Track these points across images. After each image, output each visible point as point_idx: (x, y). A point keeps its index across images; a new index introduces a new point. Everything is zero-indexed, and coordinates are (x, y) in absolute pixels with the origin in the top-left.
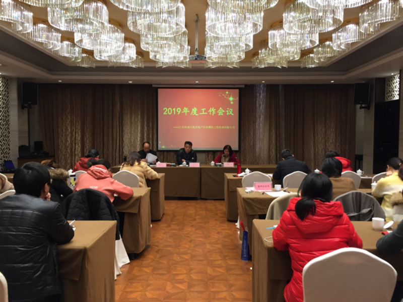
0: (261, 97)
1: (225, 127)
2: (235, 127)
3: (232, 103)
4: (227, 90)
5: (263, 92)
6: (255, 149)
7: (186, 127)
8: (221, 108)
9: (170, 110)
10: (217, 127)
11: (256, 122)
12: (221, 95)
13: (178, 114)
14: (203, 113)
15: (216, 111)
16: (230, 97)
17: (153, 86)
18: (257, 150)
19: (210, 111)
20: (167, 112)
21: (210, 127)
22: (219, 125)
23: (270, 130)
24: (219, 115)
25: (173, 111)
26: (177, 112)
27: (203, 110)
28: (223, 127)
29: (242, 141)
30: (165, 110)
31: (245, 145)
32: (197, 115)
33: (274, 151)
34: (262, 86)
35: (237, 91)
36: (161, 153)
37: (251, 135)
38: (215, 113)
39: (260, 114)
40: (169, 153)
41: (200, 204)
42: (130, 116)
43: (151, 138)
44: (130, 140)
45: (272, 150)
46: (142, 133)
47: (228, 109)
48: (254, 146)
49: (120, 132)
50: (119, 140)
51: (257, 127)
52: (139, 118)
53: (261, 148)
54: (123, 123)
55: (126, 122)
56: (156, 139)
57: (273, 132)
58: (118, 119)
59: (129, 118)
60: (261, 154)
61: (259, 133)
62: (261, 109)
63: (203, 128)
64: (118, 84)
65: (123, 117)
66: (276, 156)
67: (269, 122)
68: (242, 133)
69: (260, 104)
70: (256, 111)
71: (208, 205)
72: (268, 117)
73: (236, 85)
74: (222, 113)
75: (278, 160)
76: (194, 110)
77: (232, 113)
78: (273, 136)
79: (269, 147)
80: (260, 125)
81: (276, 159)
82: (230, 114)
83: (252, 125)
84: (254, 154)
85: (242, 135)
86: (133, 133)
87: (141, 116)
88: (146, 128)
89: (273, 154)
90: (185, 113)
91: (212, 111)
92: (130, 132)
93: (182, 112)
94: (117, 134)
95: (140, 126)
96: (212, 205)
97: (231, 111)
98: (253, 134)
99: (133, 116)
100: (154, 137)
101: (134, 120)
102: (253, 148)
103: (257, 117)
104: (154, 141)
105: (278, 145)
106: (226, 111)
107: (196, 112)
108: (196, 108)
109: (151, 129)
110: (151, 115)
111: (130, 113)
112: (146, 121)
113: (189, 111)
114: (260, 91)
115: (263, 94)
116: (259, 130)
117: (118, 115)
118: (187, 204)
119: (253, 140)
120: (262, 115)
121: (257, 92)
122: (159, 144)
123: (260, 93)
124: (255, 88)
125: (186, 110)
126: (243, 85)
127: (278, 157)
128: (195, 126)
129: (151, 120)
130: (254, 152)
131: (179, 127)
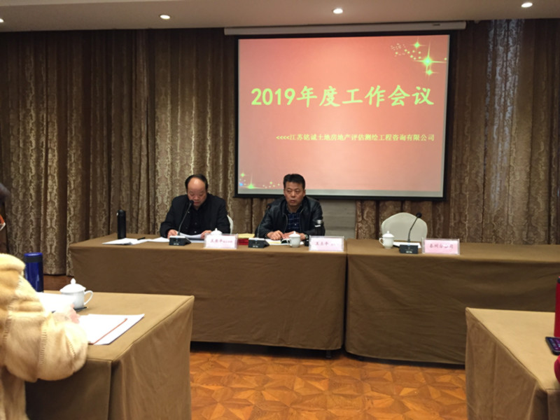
0: (510, 55)
1: (409, 137)
2: (436, 138)
3: (429, 72)
4: (418, 37)
5: (514, 43)
6: (489, 196)
7: (306, 137)
8: (399, 87)
9: (268, 94)
10: (388, 137)
11: (493, 124)
12: (401, 51)
13: (289, 103)
14: (353, 101)
15: (386, 95)
16: (424, 55)
17: (227, 32)
18: (495, 196)
19: (370, 94)
20: (260, 100)
21: (368, 137)
22: (392, 133)
23: (533, 143)
24: (394, 104)
25: (275, 97)
26: (284, 100)
27: (352, 92)
28: (403, 138)
29: (453, 174)
30: (257, 93)
31: (461, 184)
32: (336, 105)
33: (541, 201)
34: (512, 25)
35: (446, 38)
36: (246, 201)
37: (478, 158)
38: (383, 100)
39: (505, 101)
40: (264, 201)
41: (344, 393)
42: (172, 109)
43: (221, 163)
44: (172, 168)
45: (536, 199)
46: (200, 150)
47: (418, 88)
48: (484, 186)
49: (150, 148)
50: (145, 167)
51: (495, 136)
52: (193, 115)
53: (504, 193)
54: (157, 127)
55: (163, 124)
56: (234, 168)
57: (540, 149)
58: (142, 117)
59: (169, 114)
60: (506, 209)
61: (500, 153)
62: (507, 88)
63: (351, 138)
64: (141, 31)
65: (155, 113)
66: (547, 214)
67: (531, 124)
68: (454, 151)
69: (506, 75)
70: (494, 94)
71: (376, 402)
72: (529, 108)
73: (441, 24)
74: (403, 100)
75: (552, 225)
76: (329, 94)
77: (429, 98)
78: (541, 160)
79: (529, 189)
80: (504, 131)
81: (547, 221)
82: (423, 101)
83: (482, 130)
84: (486, 209)
85: (454, 158)
86: (178, 151)
87: (198, 108)
88: (211, 139)
89: (539, 208)
90: (305, 100)
91: (376, 96)
92: (172, 150)
93: (299, 99)
94: (142, 153)
95: (195, 134)
96: (388, 401)
97: (425, 93)
98: (485, 155)
99: (179, 110)
100: (230, 161)
101: (183, 120)
102: (484, 193)
103: (495, 109)
104: (229, 172)
105: (554, 185)
106: (414, 95)
107: (333, 98)
108: (333, 87)
109: (221, 143)
110: (222, 108)
111: (172, 103)
112: (210, 122)
113: (315, 97)
114: (508, 41)
115: (517, 48)
116: (500, 145)
117: (142, 107)
118: (299, 385)
119: (485, 171)
120: (512, 104)
121: (499, 42)
122: (240, 180)
123: (508, 44)
124: (492, 32)
125: (308, 93)
126: (462, 21)
127: (552, 218)
128: (330, 135)
129: (221, 120)
130: (484, 202)
131: (291, 137)
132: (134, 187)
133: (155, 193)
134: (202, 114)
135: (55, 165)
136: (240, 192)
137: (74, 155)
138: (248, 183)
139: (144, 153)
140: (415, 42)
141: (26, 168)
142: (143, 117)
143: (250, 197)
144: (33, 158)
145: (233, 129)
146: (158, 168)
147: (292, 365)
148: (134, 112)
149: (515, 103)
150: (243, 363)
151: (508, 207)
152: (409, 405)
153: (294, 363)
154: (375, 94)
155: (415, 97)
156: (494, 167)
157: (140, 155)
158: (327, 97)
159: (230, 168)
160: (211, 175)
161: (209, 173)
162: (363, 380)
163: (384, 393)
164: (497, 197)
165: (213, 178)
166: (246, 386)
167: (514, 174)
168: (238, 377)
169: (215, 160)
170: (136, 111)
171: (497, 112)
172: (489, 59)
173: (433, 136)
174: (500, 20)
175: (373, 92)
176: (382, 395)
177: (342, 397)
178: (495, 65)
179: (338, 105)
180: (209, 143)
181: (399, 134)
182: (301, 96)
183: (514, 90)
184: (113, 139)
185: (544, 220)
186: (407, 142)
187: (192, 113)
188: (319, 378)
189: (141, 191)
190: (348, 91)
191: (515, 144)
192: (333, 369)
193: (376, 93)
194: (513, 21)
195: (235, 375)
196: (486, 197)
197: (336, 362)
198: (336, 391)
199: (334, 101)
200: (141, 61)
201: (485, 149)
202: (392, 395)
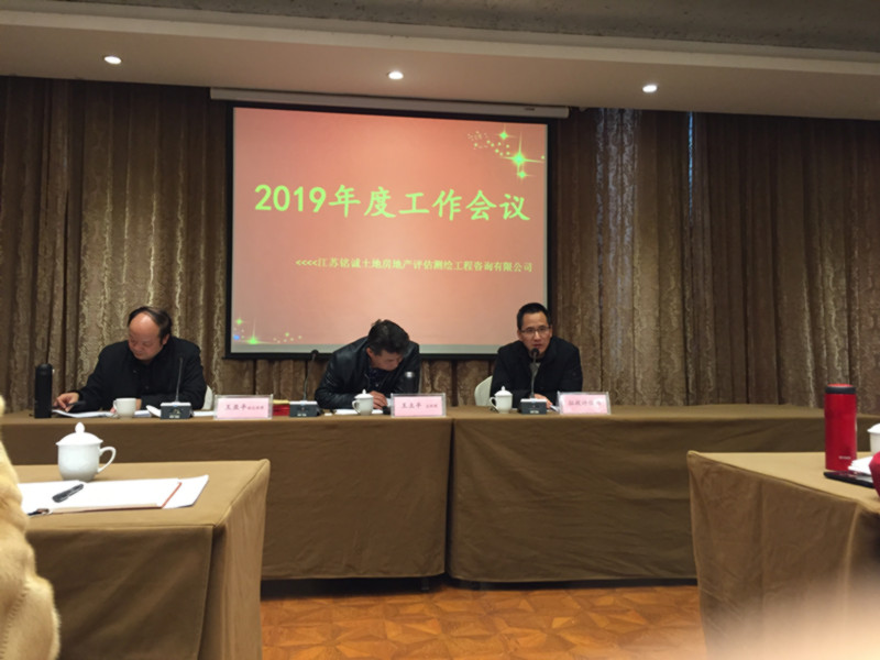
1: (498, 266)
2: (535, 268)
3: (522, 175)
4: (505, 124)
5: (630, 142)
6: (608, 351)
7: (344, 263)
8: (480, 194)
9: (282, 193)
10: (467, 265)
11: (608, 252)
12: (482, 142)
13: (316, 210)
14: (414, 210)
15: (463, 204)
16: (514, 150)
17: (214, 95)
18: (615, 351)
19: (440, 202)
20: (270, 202)
21: (438, 264)
22: (473, 259)
23: (661, 278)
24: (474, 217)
25: (294, 199)
26: (309, 205)
27: (414, 196)
28: (488, 267)
29: (560, 321)
30: (264, 192)
31: (571, 335)
32: (388, 215)
33: (676, 357)
34: (627, 118)
35: (542, 129)
36: (245, 365)
37: (591, 298)
38: (458, 210)
39: (623, 220)
40: (276, 364)
41: (468, 634)
42: (113, 212)
43: (201, 303)
44: (111, 311)
45: (669, 354)
46: (165, 282)
47: (508, 196)
48: (601, 337)
49: (69, 277)
50: (61, 309)
51: (612, 268)
52: (153, 224)
53: (629, 347)
54: (84, 242)
55: (96, 236)
56: (224, 311)
57: (669, 286)
58: (59, 223)
59: (107, 220)
60: (632, 370)
61: (619, 291)
62: (625, 202)
63: (413, 266)
64: (62, 81)
65: (81, 217)
66: (683, 376)
67: (657, 251)
68: (560, 288)
69: (622, 184)
70: (607, 210)
71: (522, 641)
72: (654, 231)
73: (537, 109)
74: (486, 211)
75: (691, 391)
76: (378, 199)
77: (522, 211)
78: (672, 301)
79: (660, 340)
80: (623, 260)
81: (684, 386)
82: (514, 215)
83: (596, 258)
84: (605, 371)
85: (560, 298)
86: (124, 281)
87: (161, 214)
88: (183, 264)
89: (674, 368)
90: (343, 206)
91: (449, 203)
92: (111, 280)
93: (332, 204)
94: (57, 285)
95: (156, 255)
96: (540, 637)
97: (517, 204)
98: (600, 294)
99: (127, 214)
100: (217, 300)
101: (133, 230)
102: (601, 348)
103: (610, 230)
104: (216, 316)
105: (690, 336)
106: (501, 206)
107: (385, 205)
108: (385, 189)
109: (202, 269)
110: (203, 212)
111: (114, 203)
112: (182, 235)
113: (358, 202)
114: (622, 139)
115: (634, 148)
116: (619, 280)
117: (59, 207)
118: (393, 631)
119: (601, 316)
120: (632, 224)
121: (611, 138)
122: (234, 329)
123: (623, 143)
124: (602, 124)
125: (347, 196)
126: (564, 107)
127: (690, 381)
128: (381, 260)
129: (203, 233)
130: (603, 360)
131: (319, 263)
132: (39, 344)
133: (77, 354)
134: (167, 223)
136: (234, 350)
138: (248, 334)
139: (59, 284)
140: (501, 131)
142: (61, 223)
143: (253, 358)
145: (223, 247)
146: (85, 310)
147: (372, 606)
148: (42, 215)
149: (636, 221)
150: (287, 611)
151: (634, 367)
152: (572, 639)
153: (373, 602)
154: (446, 201)
155: (504, 208)
156: (613, 310)
157: (52, 289)
158: (376, 202)
159: (218, 311)
160: (183, 322)
161: (180, 318)
162: (490, 614)
163: (528, 627)
164: (619, 353)
165: (187, 327)
166: (306, 642)
167: (639, 320)
168: (286, 631)
169: (190, 298)
170: (46, 214)
171: (613, 235)
172: (598, 161)
173: (530, 265)
174: (611, 110)
175: (444, 199)
176: (527, 631)
177: (467, 640)
178: (606, 170)
179: (393, 216)
180: (180, 269)
181: (483, 262)
182: (336, 199)
183: (633, 205)
185: (680, 384)
186: (494, 272)
187: (150, 220)
188: (423, 619)
189: (52, 349)
190: (408, 196)
191: (638, 279)
192: (439, 604)
193: (448, 200)
194: (628, 112)
195: (280, 629)
196: (604, 354)
197: (437, 596)
198: (455, 633)
199: (386, 210)
200: (60, 132)
201: (600, 286)
202: (542, 630)
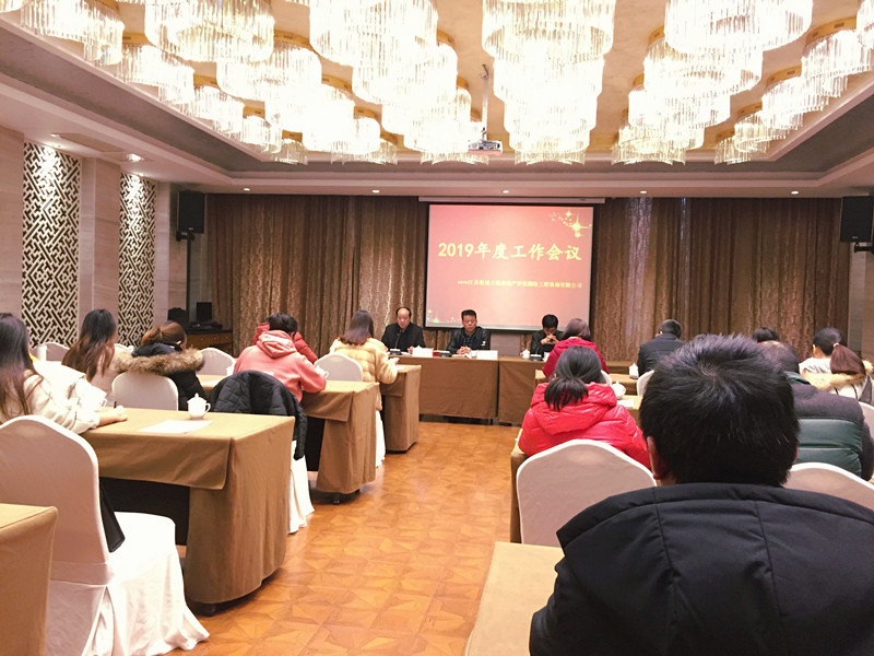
0: (640, 223)
2: (584, 285)
3: (578, 235)
4: (569, 208)
5: (644, 214)
6: (624, 332)
7: (482, 282)
8: (554, 246)
9: (452, 248)
10: (546, 284)
11: (627, 276)
12: (556, 218)
13: (468, 255)
14: (518, 255)
15: (545, 251)
16: (574, 222)
17: (421, 199)
19: (532, 251)
20: (446, 252)
21: (531, 284)
22: (550, 281)
23: (657, 292)
24: (550, 259)
25: (458, 250)
26: (465, 253)
27: (519, 248)
30: (443, 247)
31: (602, 321)
32: (506, 258)
35: (592, 208)
36: (432, 332)
37: (616, 302)
38: (542, 255)
39: (637, 258)
40: (447, 333)
42: (374, 257)
43: (413, 302)
44: (372, 305)
46: (396, 291)
47: (570, 247)
48: (621, 324)
49: (354, 288)
50: (351, 304)
51: (629, 286)
52: (391, 263)
54: (361, 272)
55: (366, 269)
56: (423, 305)
57: (662, 297)
58: (350, 263)
59: (371, 261)
61: (632, 299)
62: (638, 248)
63: (517, 285)
64: (352, 196)
65: (360, 260)
67: (655, 277)
68: (597, 297)
69: (638, 238)
70: (628, 253)
72: (654, 265)
73: (587, 200)
74: (557, 255)
76: (500, 249)
77: (577, 255)
78: (664, 304)
79: (654, 327)
80: (636, 282)
82: (573, 257)
83: (620, 281)
84: (621, 342)
85: (597, 302)
86: (378, 291)
87: (395, 258)
88: (405, 282)
90: (481, 254)
91: (537, 252)
92: (372, 290)
93: (476, 252)
95: (392, 278)
97: (575, 251)
99: (380, 258)
100: (420, 300)
101: (382, 266)
102: (620, 330)
103: (629, 264)
104: (419, 308)
106: (566, 252)
107: (503, 253)
108: (504, 244)
109: (413, 285)
110: (414, 257)
111: (374, 252)
112: (404, 268)
113: (489, 251)
114: (639, 212)
115: (645, 218)
116: (633, 293)
117: (350, 255)
119: (621, 312)
120: (642, 261)
121: (632, 213)
122: (427, 315)
123: (639, 215)
124: (627, 206)
125: (484, 248)
126: (601, 198)
128: (500, 281)
129: (414, 267)
130: (622, 337)
131: (469, 282)
134: (398, 261)
135: (277, 300)
136: (427, 325)
137: (294, 293)
138: (434, 318)
139: (350, 292)
140: (567, 212)
141: (254, 303)
143: (436, 329)
144: (260, 294)
145: (423, 274)
146: (361, 304)
149: (644, 261)
155: (567, 254)
156: (628, 309)
157: (347, 294)
158: (498, 251)
159: (420, 306)
164: (630, 332)
169: (407, 298)
170: (345, 258)
171: (631, 267)
172: (626, 225)
173: (581, 284)
175: (535, 249)
178: (630, 230)
180: (403, 285)
181: (555, 282)
182: (478, 250)
183: (642, 251)
184: (326, 280)
186: (560, 288)
187: (390, 261)
190: (515, 248)
193: (537, 250)
194: (643, 198)
196: (621, 333)
199: (504, 255)
200: (351, 219)
201: (622, 296)
